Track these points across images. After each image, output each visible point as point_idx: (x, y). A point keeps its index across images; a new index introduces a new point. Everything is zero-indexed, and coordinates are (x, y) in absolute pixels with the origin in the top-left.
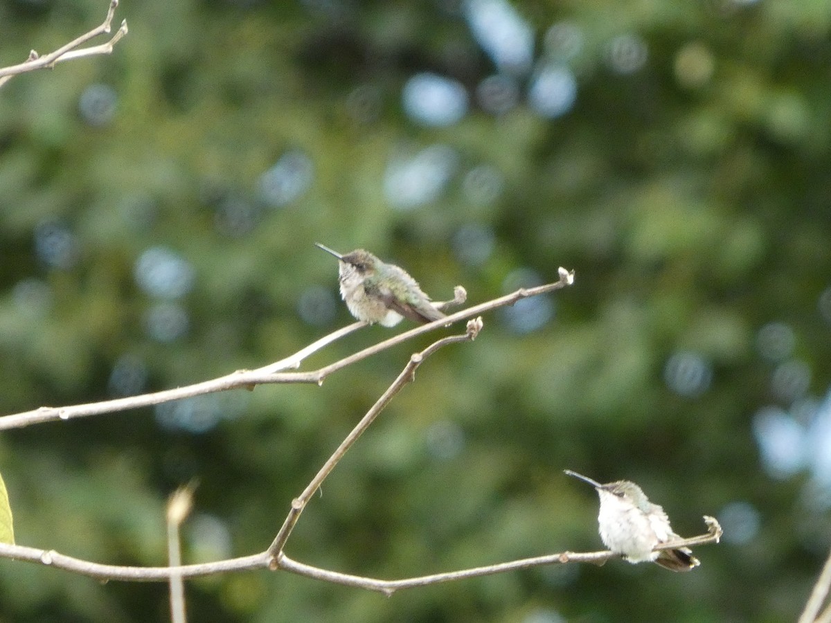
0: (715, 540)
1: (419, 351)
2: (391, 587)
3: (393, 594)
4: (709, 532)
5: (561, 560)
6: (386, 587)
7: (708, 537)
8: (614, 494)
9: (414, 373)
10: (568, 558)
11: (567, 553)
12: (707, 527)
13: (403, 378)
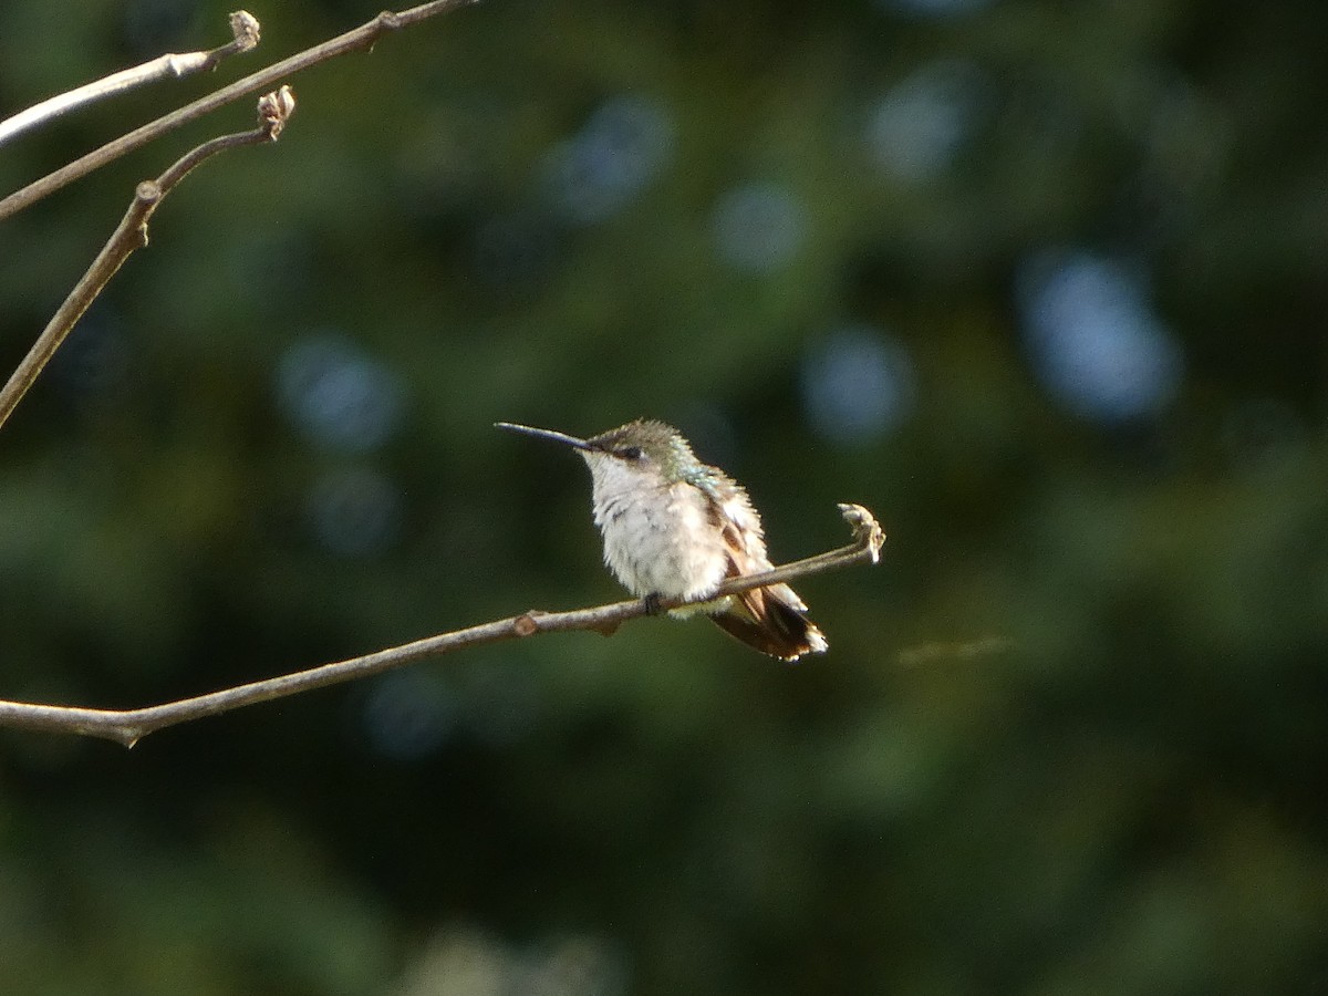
0: (869, 556)
1: (153, 178)
2: (131, 724)
3: (143, 741)
4: (854, 540)
5: (519, 629)
6: (122, 725)
7: (851, 552)
8: (618, 455)
9: (145, 226)
10: (535, 624)
11: (531, 613)
12: (850, 529)
13: (121, 239)
